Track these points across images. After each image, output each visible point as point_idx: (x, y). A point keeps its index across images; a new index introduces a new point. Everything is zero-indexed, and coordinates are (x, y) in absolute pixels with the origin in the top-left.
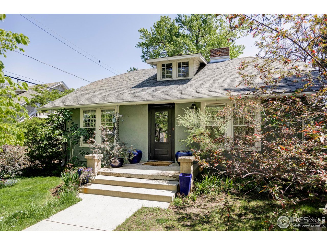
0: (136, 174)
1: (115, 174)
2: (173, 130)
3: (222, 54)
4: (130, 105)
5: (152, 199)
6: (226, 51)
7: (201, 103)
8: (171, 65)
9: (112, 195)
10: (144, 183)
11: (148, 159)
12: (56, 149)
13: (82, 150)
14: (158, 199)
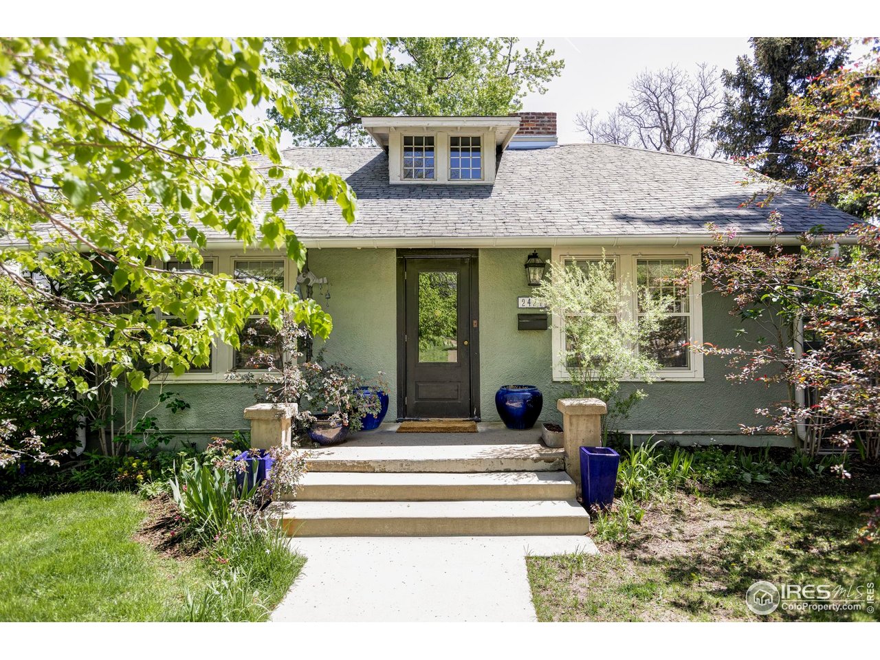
0: (427, 461)
1: (354, 466)
2: (475, 326)
3: (539, 129)
4: (354, 249)
5: (529, 530)
6: (549, 121)
7: (553, 252)
8: (430, 141)
9: (390, 531)
10: (474, 486)
11: (399, 415)
12: (96, 393)
13: (169, 394)
14: (547, 530)
